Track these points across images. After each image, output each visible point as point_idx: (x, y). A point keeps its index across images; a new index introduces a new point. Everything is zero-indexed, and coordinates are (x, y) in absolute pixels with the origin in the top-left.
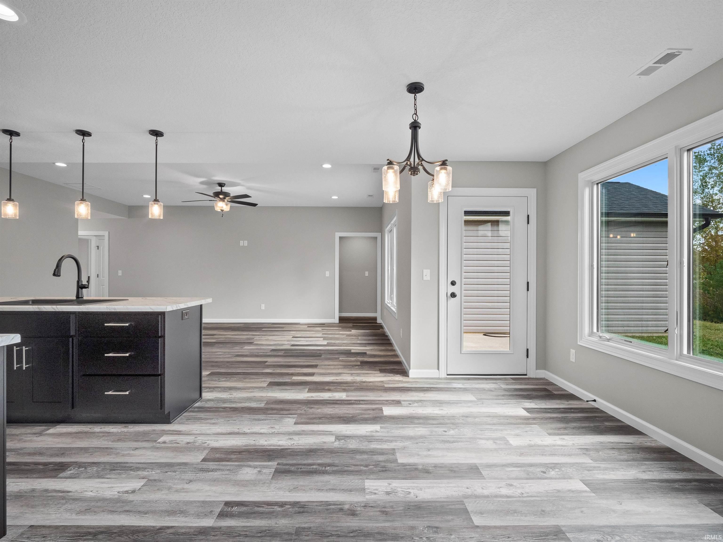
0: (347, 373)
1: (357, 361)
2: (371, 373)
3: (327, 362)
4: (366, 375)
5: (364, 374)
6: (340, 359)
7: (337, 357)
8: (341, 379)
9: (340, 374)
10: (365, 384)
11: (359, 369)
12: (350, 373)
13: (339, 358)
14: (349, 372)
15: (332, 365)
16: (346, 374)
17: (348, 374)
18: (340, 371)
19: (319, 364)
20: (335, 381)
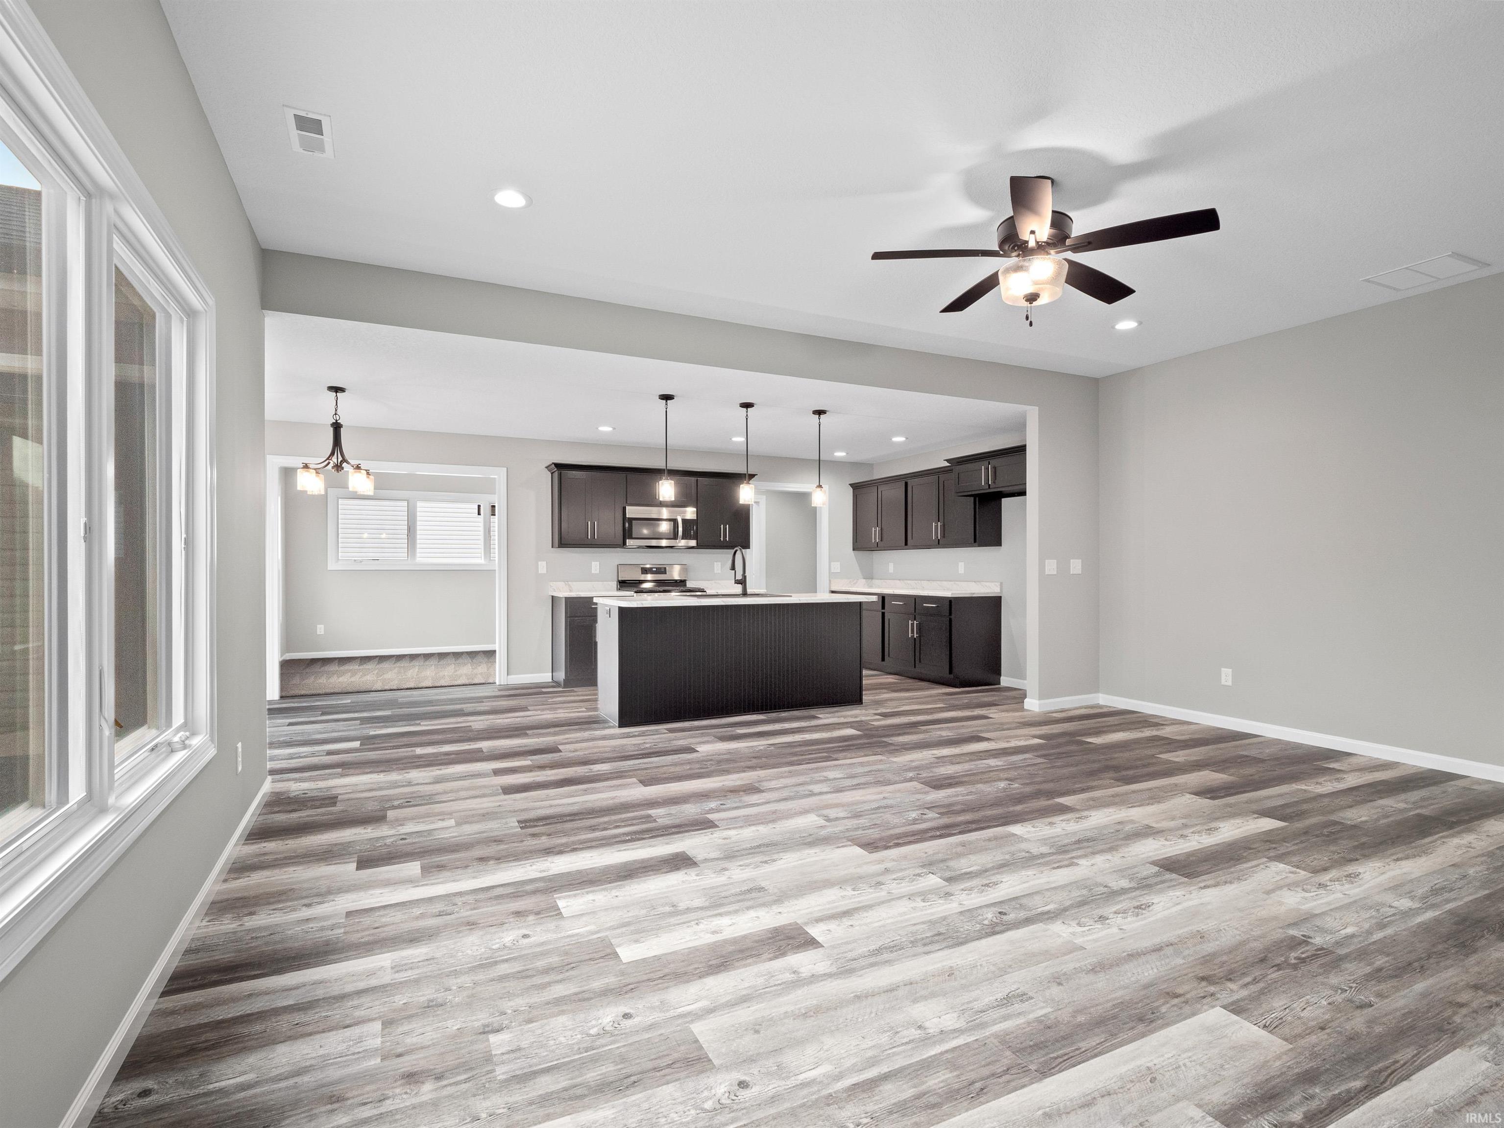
0: (422, 784)
1: (401, 822)
2: (362, 791)
3: (485, 805)
4: (375, 786)
5: (381, 789)
6: (452, 822)
7: (468, 829)
8: (432, 771)
9: (438, 781)
10: (382, 769)
11: (389, 799)
12: (413, 785)
13: (458, 824)
14: (417, 787)
15: (467, 798)
16: (423, 782)
17: (418, 784)
18: (439, 787)
19: (503, 797)
20: (443, 767)
